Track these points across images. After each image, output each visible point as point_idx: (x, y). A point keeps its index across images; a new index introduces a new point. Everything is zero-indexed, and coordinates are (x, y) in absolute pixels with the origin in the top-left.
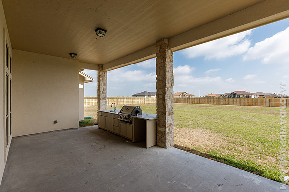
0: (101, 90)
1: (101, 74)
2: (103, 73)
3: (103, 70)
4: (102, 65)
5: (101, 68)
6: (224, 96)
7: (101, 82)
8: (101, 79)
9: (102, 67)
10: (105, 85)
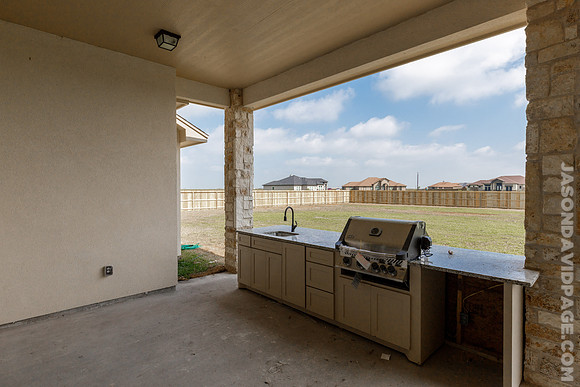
0: (239, 166)
1: (237, 116)
2: (244, 115)
3: (242, 104)
4: (242, 90)
5: (237, 97)
6: (474, 187)
7: (238, 141)
8: (238, 133)
9: (241, 96)
10: (249, 150)
